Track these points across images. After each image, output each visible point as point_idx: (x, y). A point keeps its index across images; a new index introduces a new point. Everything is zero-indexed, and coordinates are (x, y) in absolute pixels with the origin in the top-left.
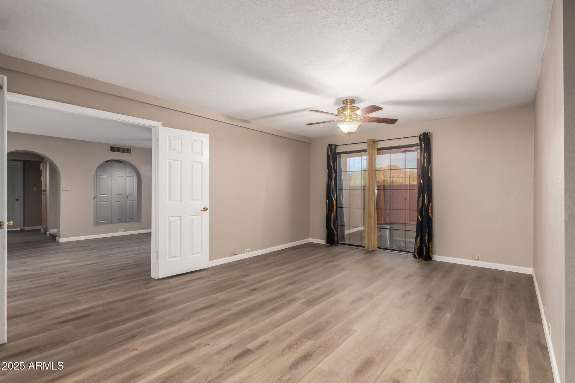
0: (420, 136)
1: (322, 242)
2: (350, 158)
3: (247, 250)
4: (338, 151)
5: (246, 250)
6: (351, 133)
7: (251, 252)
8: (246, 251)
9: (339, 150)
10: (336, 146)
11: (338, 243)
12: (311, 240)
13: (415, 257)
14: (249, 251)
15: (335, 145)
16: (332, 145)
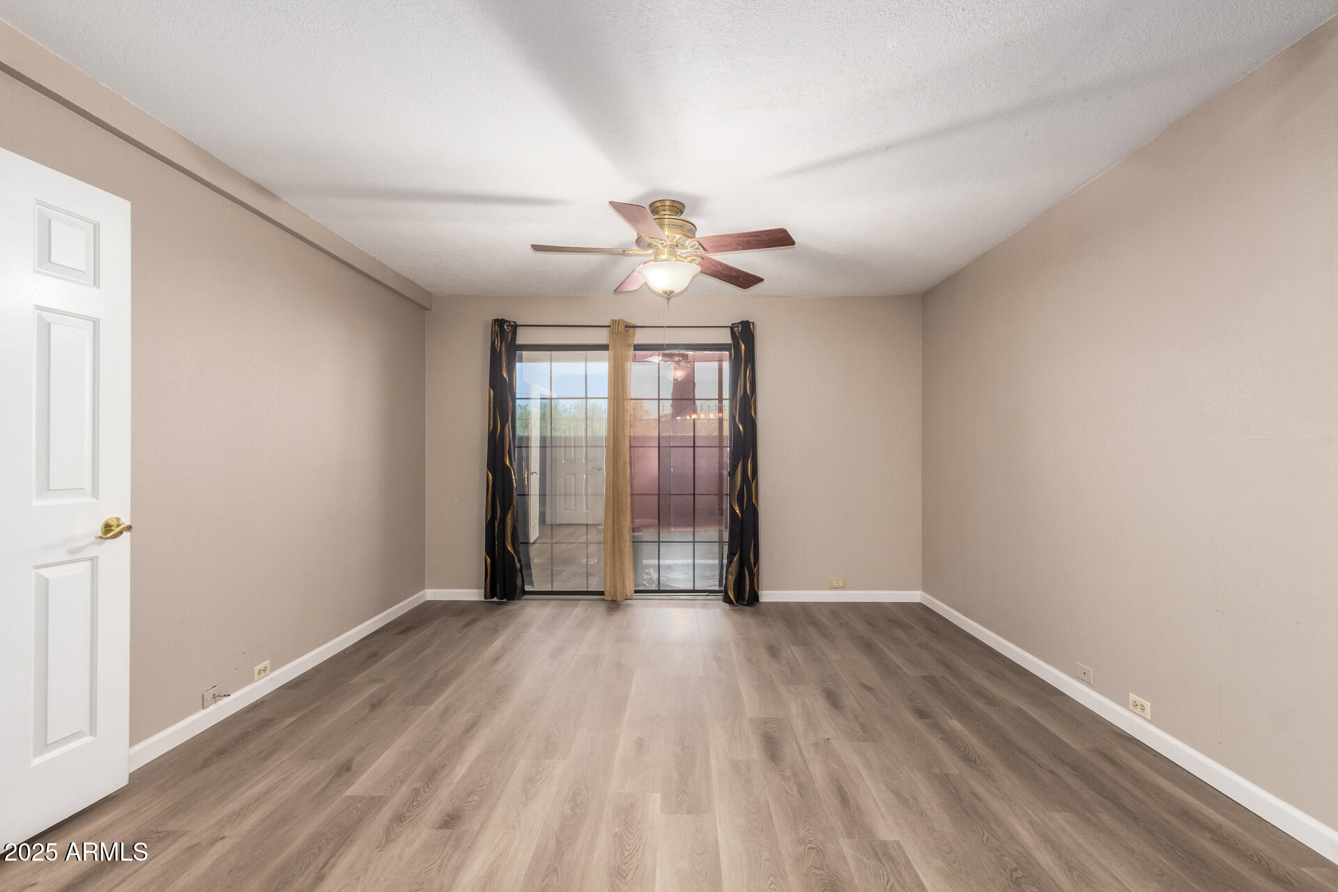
0: (732, 328)
1: (473, 594)
2: (553, 363)
3: (261, 666)
4: (520, 340)
5: (257, 668)
6: (672, 292)
7: (273, 670)
8: (256, 674)
9: (523, 337)
10: (515, 327)
11: (525, 593)
12: (431, 594)
13: (727, 600)
14: (268, 668)
15: (513, 324)
16: (506, 321)
